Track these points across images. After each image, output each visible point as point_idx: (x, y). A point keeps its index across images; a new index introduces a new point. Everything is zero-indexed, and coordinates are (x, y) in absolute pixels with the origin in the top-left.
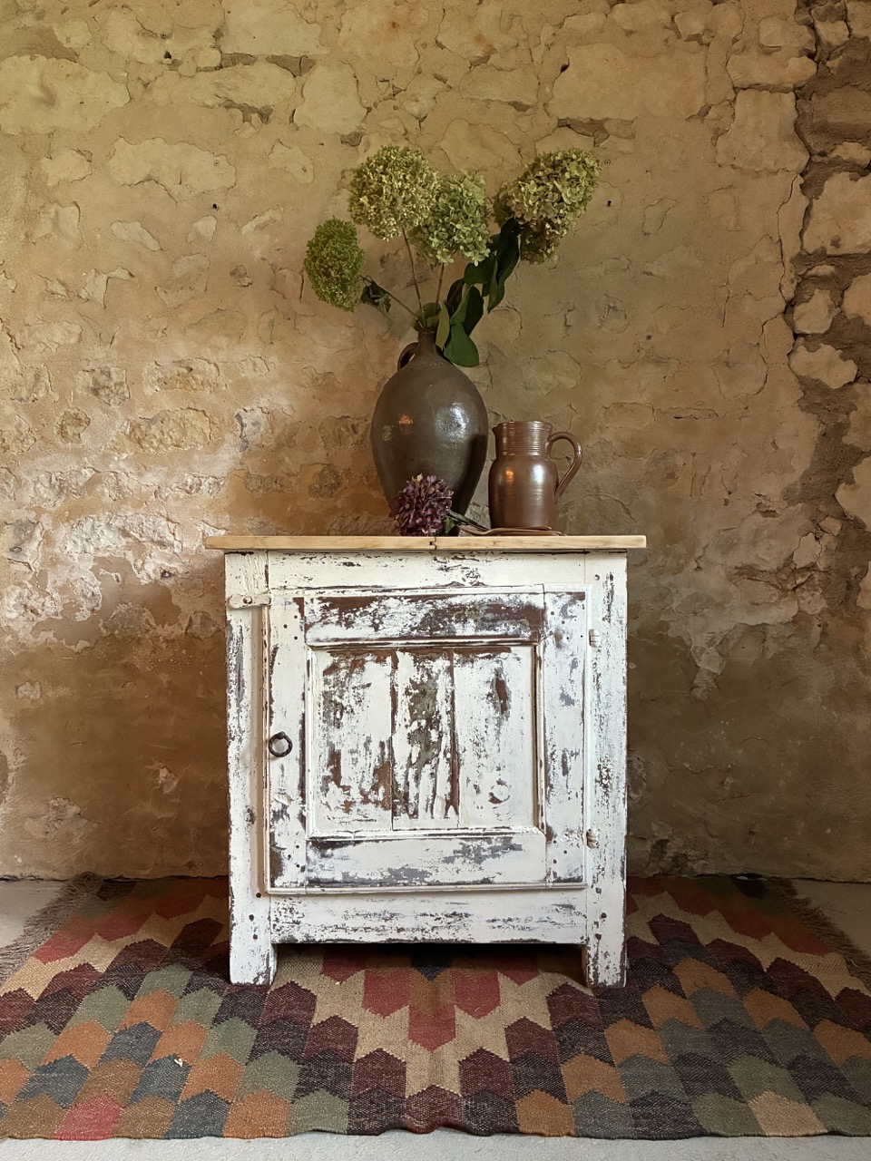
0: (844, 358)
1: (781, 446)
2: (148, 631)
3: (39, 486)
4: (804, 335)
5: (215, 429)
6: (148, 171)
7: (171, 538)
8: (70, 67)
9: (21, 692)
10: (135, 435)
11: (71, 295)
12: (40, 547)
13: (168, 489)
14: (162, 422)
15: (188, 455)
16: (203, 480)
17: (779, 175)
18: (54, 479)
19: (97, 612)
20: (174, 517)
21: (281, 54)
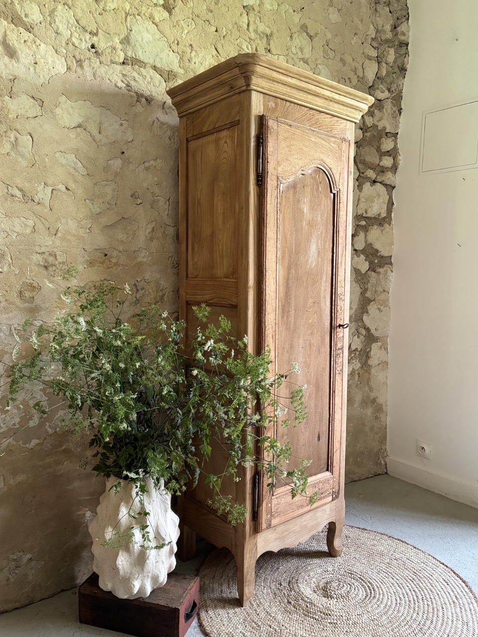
0: (366, 260)
4: (355, 250)
6: (79, 121)
8: (26, 35)
11: (26, 198)
21: (159, 65)
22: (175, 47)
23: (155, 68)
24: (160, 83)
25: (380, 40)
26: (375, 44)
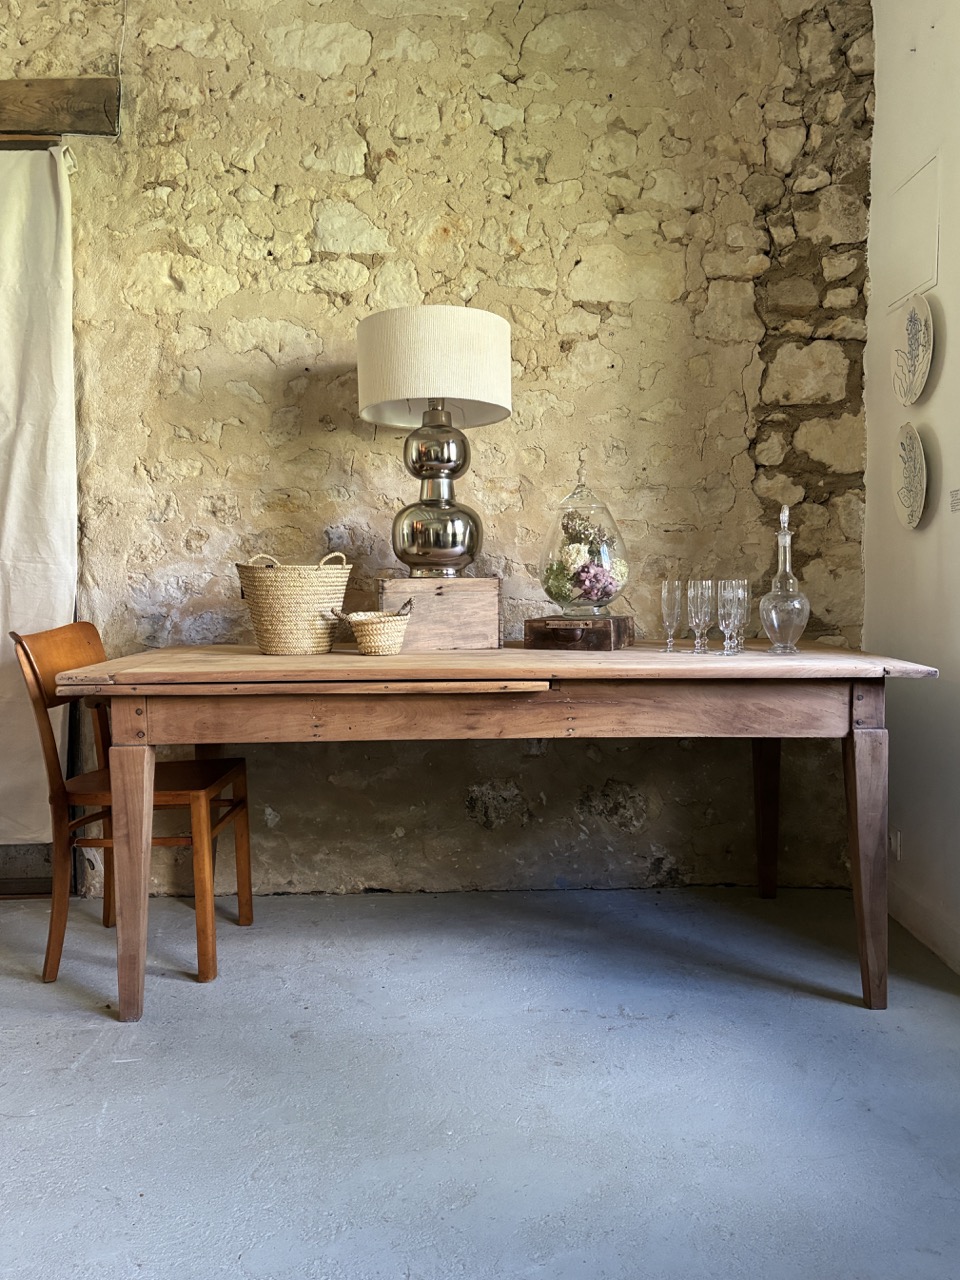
0: (795, 484)
1: (747, 552)
3: (169, 587)
4: (764, 466)
5: (308, 542)
6: (254, 342)
8: (192, 262)
10: (245, 547)
11: (194, 439)
12: (170, 635)
14: (266, 538)
17: (743, 345)
18: (180, 582)
21: (358, 252)
22: (381, 223)
23: (352, 256)
24: (359, 273)
25: (808, 86)
26: (793, 97)
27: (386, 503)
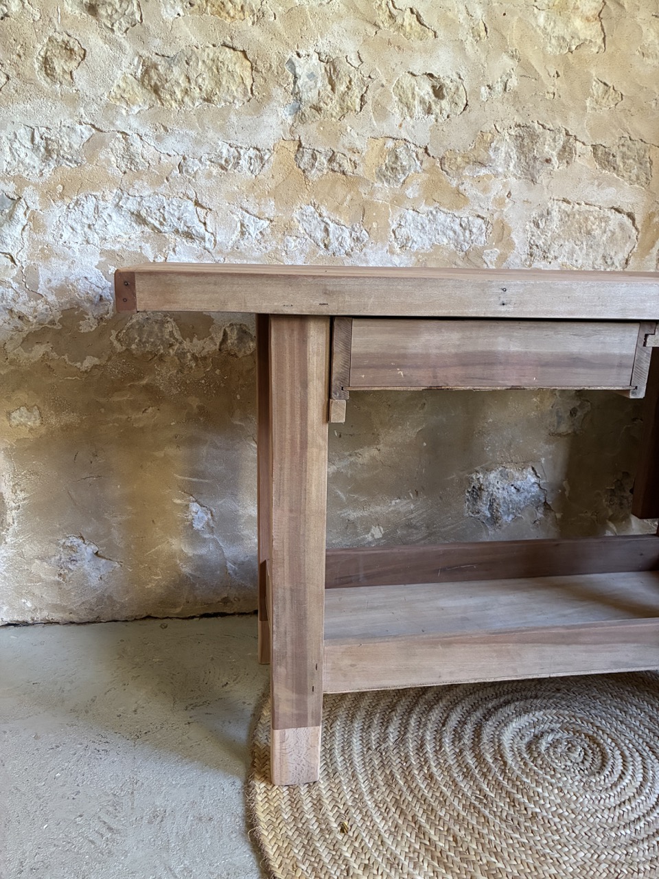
2: (171, 345)
3: (16, 145)
5: (259, 80)
7: (201, 229)
9: (14, 418)
10: (150, 79)
12: (24, 233)
13: (197, 161)
14: (188, 64)
15: (223, 114)
16: (242, 152)
18: (37, 139)
19: (107, 321)
20: (204, 200)
27: (392, 16)
